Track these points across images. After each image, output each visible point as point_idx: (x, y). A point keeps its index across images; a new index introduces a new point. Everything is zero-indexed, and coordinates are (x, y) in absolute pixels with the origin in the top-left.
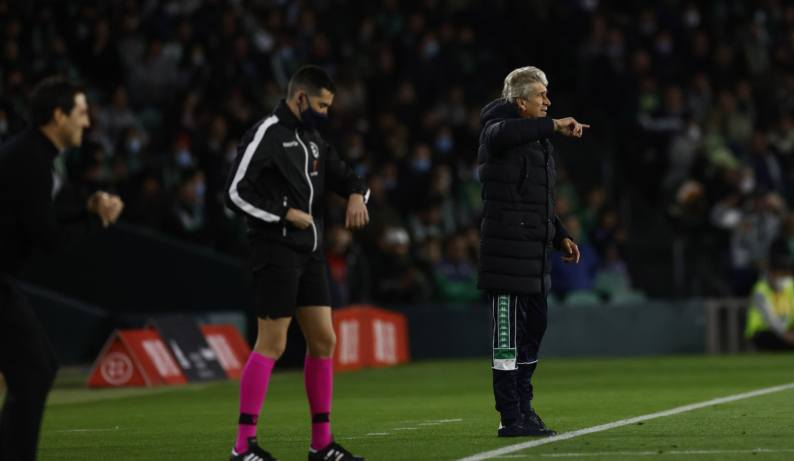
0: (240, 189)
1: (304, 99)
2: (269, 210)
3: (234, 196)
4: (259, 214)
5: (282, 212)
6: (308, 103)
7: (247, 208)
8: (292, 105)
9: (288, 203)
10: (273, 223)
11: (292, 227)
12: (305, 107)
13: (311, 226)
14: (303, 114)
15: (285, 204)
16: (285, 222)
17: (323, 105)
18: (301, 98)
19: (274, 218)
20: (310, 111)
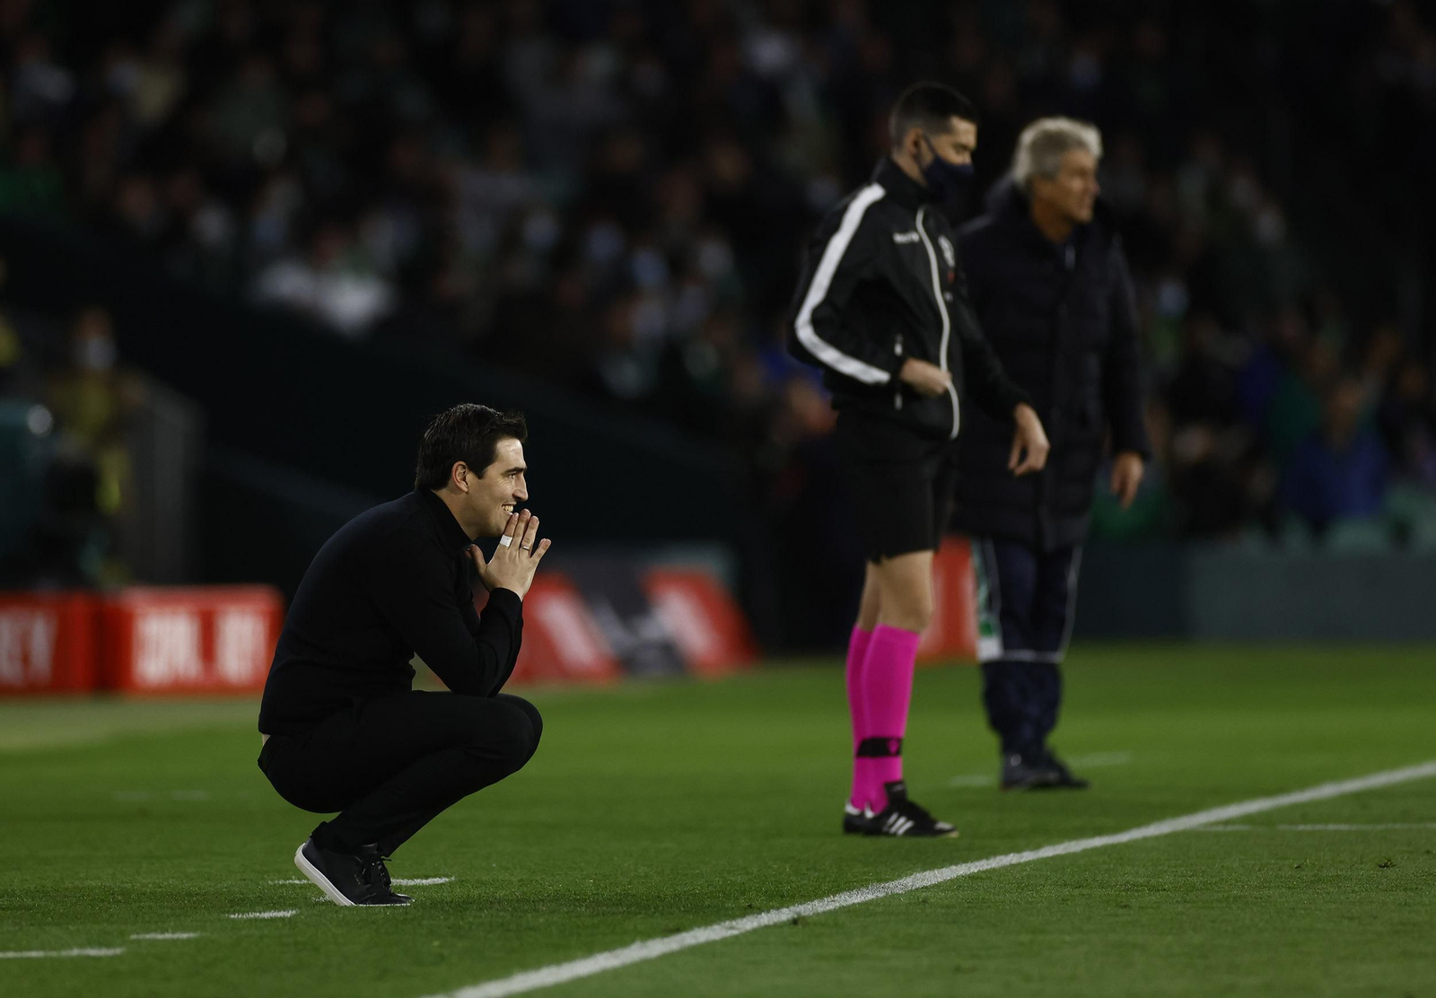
0: (817, 322)
1: (923, 145)
2: (870, 360)
3: (805, 333)
4: (852, 367)
5: (894, 366)
6: (932, 149)
7: (829, 355)
8: (905, 161)
9: (904, 348)
10: (877, 387)
11: (913, 393)
12: (928, 158)
13: (947, 393)
14: (927, 172)
15: (898, 349)
16: (898, 385)
17: (961, 148)
18: (916, 144)
19: (877, 375)
20: (940, 164)
